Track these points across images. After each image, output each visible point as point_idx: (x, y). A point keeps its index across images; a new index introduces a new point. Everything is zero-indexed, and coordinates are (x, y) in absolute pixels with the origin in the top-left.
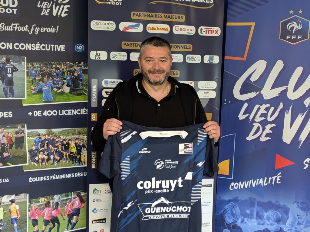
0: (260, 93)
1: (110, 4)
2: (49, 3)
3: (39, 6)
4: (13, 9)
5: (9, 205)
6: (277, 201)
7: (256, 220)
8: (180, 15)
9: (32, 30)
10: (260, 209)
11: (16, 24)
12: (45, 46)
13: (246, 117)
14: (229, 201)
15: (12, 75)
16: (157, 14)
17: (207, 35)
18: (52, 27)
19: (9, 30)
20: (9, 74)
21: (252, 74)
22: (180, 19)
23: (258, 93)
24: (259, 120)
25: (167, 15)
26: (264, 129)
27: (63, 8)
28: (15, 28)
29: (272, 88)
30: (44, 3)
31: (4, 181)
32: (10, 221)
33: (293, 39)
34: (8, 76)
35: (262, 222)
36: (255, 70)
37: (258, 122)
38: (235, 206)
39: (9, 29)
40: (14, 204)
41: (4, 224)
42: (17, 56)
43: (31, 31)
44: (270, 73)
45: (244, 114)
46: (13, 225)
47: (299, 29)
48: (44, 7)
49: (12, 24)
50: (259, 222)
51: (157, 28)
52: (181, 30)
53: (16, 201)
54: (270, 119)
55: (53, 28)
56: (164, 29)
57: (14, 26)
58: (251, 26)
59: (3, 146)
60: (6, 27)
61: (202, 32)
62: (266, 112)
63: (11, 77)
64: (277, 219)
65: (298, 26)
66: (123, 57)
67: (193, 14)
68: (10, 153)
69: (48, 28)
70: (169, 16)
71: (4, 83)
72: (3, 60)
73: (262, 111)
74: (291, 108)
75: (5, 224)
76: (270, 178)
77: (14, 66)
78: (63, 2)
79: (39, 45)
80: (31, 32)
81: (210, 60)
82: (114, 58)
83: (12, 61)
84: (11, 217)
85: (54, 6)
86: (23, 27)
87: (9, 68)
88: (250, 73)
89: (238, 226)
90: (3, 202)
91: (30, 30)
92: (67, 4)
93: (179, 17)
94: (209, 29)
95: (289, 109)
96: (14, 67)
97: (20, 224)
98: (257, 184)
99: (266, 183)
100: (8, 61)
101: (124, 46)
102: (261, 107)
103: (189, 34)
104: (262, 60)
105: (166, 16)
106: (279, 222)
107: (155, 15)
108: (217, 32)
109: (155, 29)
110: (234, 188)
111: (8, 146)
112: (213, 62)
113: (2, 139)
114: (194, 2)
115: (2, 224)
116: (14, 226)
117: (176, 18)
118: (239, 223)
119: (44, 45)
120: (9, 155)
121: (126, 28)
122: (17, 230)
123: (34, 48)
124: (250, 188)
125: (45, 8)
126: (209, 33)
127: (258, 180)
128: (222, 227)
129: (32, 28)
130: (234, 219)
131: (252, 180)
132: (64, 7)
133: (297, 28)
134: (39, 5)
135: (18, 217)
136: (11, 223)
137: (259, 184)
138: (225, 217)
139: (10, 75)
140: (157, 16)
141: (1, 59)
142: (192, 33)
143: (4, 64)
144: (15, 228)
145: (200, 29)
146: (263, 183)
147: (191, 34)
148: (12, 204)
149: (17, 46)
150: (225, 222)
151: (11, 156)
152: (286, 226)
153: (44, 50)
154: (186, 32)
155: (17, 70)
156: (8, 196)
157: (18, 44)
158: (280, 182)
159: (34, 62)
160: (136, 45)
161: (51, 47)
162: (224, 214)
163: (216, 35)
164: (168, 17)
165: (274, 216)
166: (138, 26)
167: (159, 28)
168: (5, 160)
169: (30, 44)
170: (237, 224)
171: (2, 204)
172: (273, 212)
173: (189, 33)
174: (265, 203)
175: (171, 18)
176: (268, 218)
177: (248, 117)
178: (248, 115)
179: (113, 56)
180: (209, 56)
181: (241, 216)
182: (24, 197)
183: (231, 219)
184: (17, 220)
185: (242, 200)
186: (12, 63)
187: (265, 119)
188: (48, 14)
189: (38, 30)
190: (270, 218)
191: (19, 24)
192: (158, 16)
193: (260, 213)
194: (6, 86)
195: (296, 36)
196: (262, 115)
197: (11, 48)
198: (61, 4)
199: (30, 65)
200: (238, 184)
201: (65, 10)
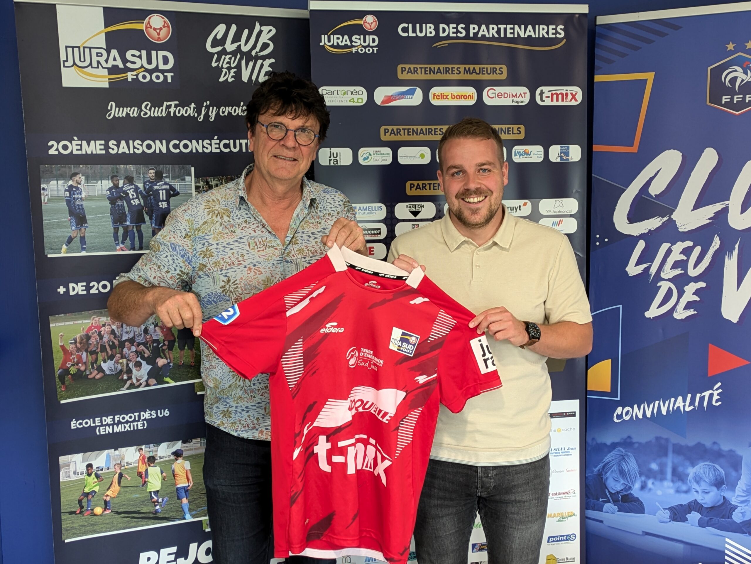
0: (670, 219)
1: (354, 52)
2: (233, 58)
3: (214, 65)
4: (165, 74)
5: (172, 462)
6: (715, 443)
7: (671, 484)
8: (498, 67)
9: (203, 113)
10: (678, 459)
11: (173, 103)
12: (230, 143)
13: (643, 269)
14: (614, 446)
15: (168, 204)
16: (450, 66)
17: (555, 103)
18: (242, 104)
19: (160, 115)
20: (163, 203)
21: (652, 179)
22: (496, 74)
23: (666, 219)
24: (671, 276)
25: (469, 69)
26: (681, 293)
27: (262, 66)
28: (170, 110)
29: (694, 206)
30: (225, 59)
31: (161, 414)
32: (175, 493)
33: (735, 102)
34: (161, 206)
35: (684, 488)
36: (658, 171)
37: (669, 280)
38: (626, 454)
39: (159, 112)
40: (180, 460)
41: (163, 500)
42: (176, 166)
43: (201, 114)
44: (690, 175)
45: (637, 264)
46: (180, 501)
47: (747, 82)
48: (225, 66)
49: (165, 104)
50: (678, 487)
51: (450, 95)
52: (499, 95)
53: (185, 454)
54: (693, 272)
55: (242, 107)
56: (466, 97)
57: (169, 107)
58: (646, 80)
59: (155, 345)
60: (153, 109)
61: (544, 98)
62: (685, 258)
63: (165, 208)
64: (716, 479)
65: (747, 74)
66: (384, 158)
67: (522, 62)
68: (170, 358)
69: (234, 107)
70: (474, 69)
71: (154, 221)
72: (151, 175)
73: (676, 256)
74: (737, 246)
75: (165, 500)
76: (698, 395)
77: (170, 186)
78: (261, 54)
79: (218, 141)
80: (202, 116)
81: (562, 154)
82: (366, 161)
83: (166, 177)
84: (176, 485)
85: (243, 62)
86: (186, 108)
87: (162, 190)
88: (648, 179)
89: (634, 497)
90: (160, 457)
91: (199, 114)
92: (268, 56)
93: (494, 71)
94: (558, 92)
95: (734, 249)
96: (172, 188)
97: (194, 498)
98: (671, 409)
99: (689, 406)
100: (159, 176)
101: (385, 135)
102: (673, 248)
103: (516, 104)
104: (672, 150)
105: (467, 69)
106: (722, 486)
107: (446, 68)
108: (574, 97)
109: (447, 98)
110: (623, 417)
111: (164, 345)
112: (568, 159)
113: (153, 331)
114: (524, 38)
115: (160, 500)
116: (182, 502)
117: (489, 72)
118: (636, 491)
119: (227, 142)
120: (169, 363)
121: (389, 99)
122: (189, 510)
123: (207, 148)
124: (657, 417)
125: (227, 68)
126: (557, 100)
127: (673, 400)
128: (600, 500)
129: (204, 108)
130: (626, 483)
131: (659, 401)
132: (264, 63)
133: (743, 80)
134: (216, 62)
135: (189, 486)
136: (176, 498)
137: (675, 408)
138: (607, 478)
139: (164, 205)
140: (450, 72)
141: (147, 174)
142: (522, 102)
143: (153, 183)
144: (184, 508)
145: (538, 91)
146: (684, 406)
147: (520, 104)
148: (177, 460)
149: (176, 146)
150: (607, 490)
151: (172, 364)
152: (736, 494)
153: (228, 150)
154: (511, 99)
155: (178, 194)
156: (169, 443)
157: (177, 142)
158: (720, 403)
159: (209, 176)
160: (408, 132)
161: (241, 144)
162: (604, 473)
163: (574, 103)
164: (473, 72)
165: (711, 475)
166: (411, 93)
167: (456, 95)
168: (160, 373)
169: (200, 141)
170: (632, 492)
171: (159, 460)
172: (706, 466)
173: (516, 102)
174: (687, 447)
175: (479, 74)
176: (697, 479)
177: (647, 269)
178: (646, 265)
179: (365, 156)
180: (559, 146)
181: (640, 476)
182: (199, 445)
183: (619, 482)
184: (188, 490)
185: (640, 444)
186: (167, 180)
187: (683, 272)
188: (233, 79)
189: (214, 113)
190: (701, 478)
191: (177, 102)
192: (452, 71)
193: (680, 469)
194: (157, 227)
195: (742, 96)
196: (676, 265)
197: (164, 151)
198: (257, 58)
199: (202, 183)
200: (630, 409)
201: (266, 68)
